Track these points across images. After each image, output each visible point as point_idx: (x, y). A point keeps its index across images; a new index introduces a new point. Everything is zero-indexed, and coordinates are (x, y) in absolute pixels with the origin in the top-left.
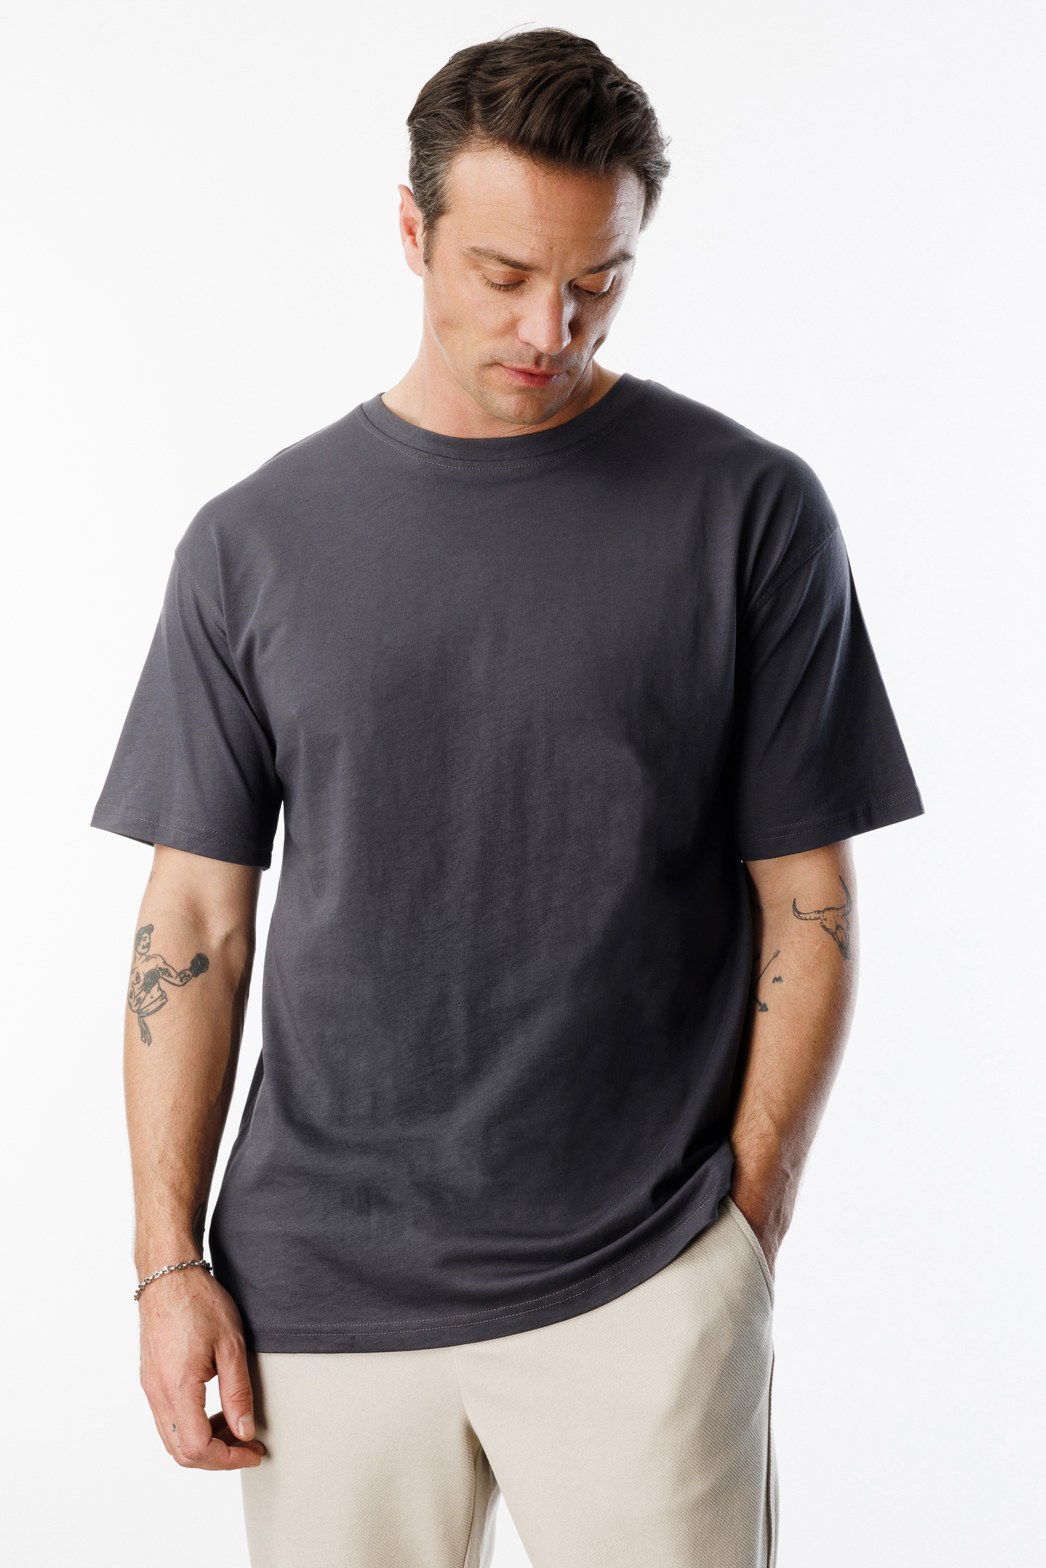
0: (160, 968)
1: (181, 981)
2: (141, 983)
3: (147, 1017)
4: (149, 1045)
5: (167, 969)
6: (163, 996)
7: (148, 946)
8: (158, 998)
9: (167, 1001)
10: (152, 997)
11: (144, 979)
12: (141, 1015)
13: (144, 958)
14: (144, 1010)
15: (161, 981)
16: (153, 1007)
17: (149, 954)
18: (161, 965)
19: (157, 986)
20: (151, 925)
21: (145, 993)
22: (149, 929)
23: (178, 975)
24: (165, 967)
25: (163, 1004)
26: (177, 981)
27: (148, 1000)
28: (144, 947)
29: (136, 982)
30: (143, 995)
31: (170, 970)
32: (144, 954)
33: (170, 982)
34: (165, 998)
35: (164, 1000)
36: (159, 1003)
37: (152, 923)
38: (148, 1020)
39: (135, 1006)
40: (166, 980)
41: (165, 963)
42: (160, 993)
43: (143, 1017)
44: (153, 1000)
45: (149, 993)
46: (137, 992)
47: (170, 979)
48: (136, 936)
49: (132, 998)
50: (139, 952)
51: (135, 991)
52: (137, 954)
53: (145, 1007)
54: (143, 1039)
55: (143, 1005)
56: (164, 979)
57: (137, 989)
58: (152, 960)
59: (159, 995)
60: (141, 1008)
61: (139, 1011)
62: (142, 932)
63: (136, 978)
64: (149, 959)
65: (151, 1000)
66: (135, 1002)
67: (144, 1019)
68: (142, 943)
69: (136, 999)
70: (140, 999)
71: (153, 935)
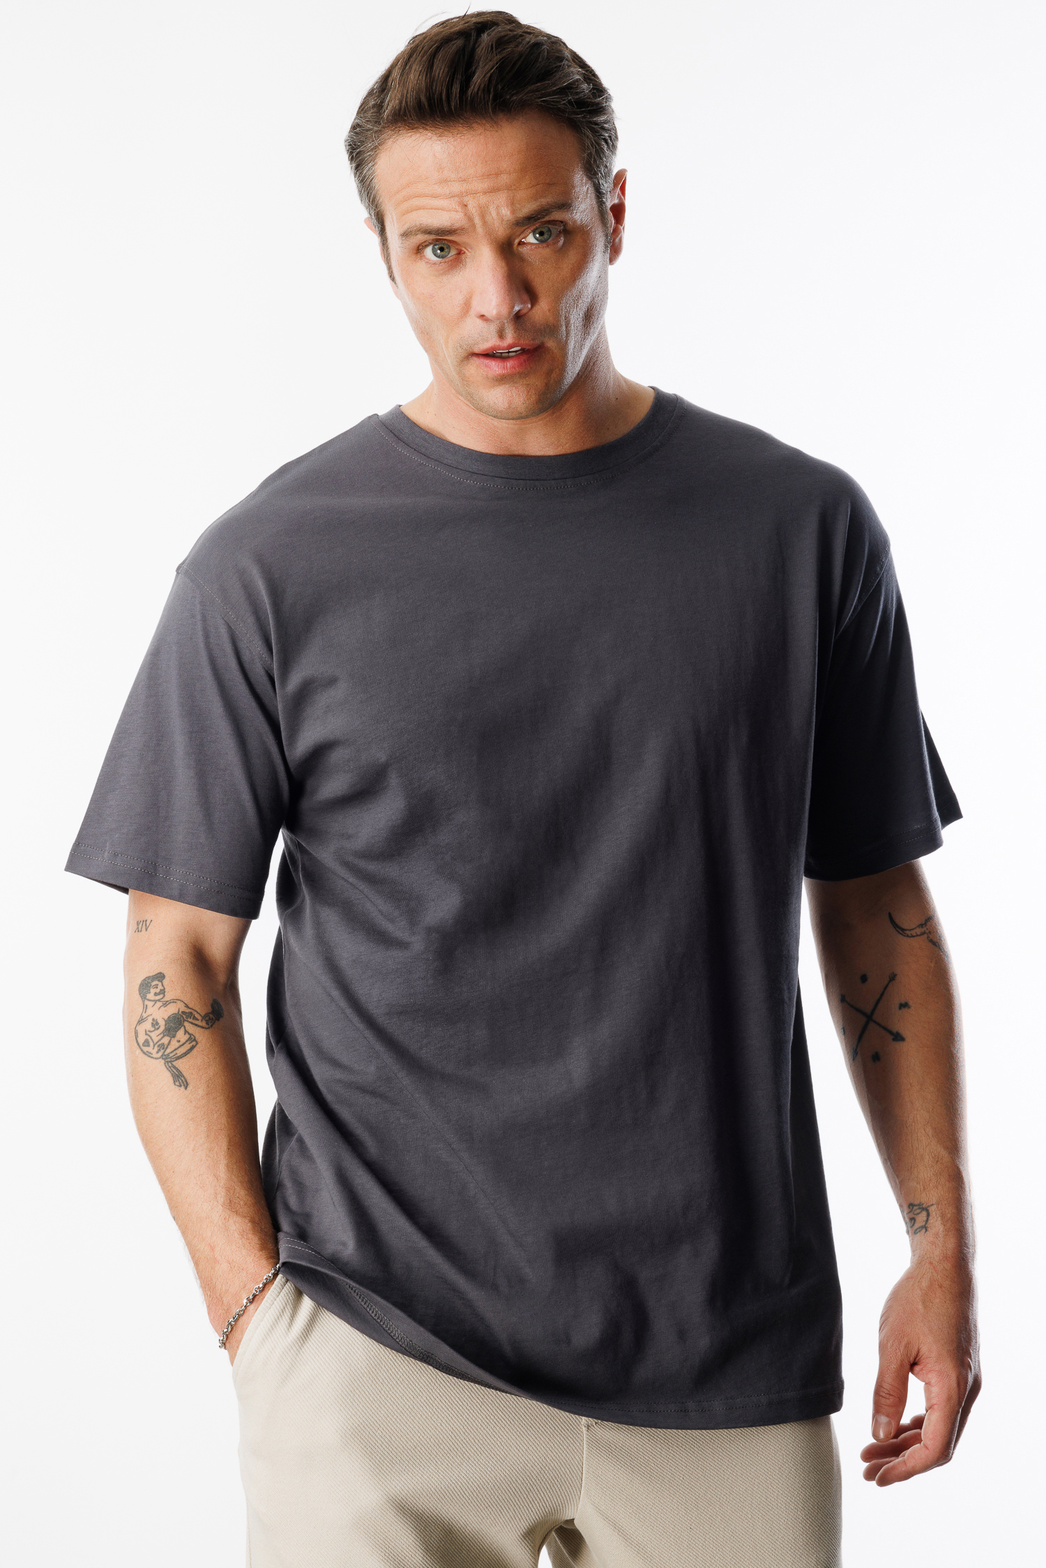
0: (183, 1012)
1: (207, 1023)
2: (162, 1028)
3: (176, 1062)
4: (186, 1088)
5: (191, 1013)
6: (192, 1039)
7: (163, 992)
8: (187, 1041)
9: (197, 1044)
10: (179, 1041)
11: (166, 1025)
12: (169, 1060)
13: (159, 1004)
14: (171, 1055)
15: (186, 1024)
16: (180, 1052)
17: (166, 999)
18: (183, 1009)
19: (182, 1029)
20: (161, 973)
21: (169, 1038)
22: (160, 977)
23: (204, 1018)
24: (188, 1010)
25: (192, 1048)
26: (204, 1024)
27: (174, 1044)
29: (153, 1029)
30: (166, 1040)
31: (193, 1015)
32: (159, 1000)
33: (196, 1025)
34: (195, 1040)
35: (194, 1043)
36: (188, 1046)
37: (161, 971)
38: (178, 1064)
39: (157, 1053)
40: (192, 1023)
41: (187, 1006)
42: (187, 1036)
43: (171, 1062)
44: (181, 1043)
45: (174, 1037)
46: (156, 1039)
47: (196, 1022)
48: (141, 985)
49: (149, 1046)
50: (148, 1000)
51: (153, 1038)
52: (146, 1002)
53: (171, 1052)
54: (177, 1083)
55: (168, 1051)
56: (190, 1022)
57: (155, 1036)
58: (171, 1004)
59: (186, 1039)
60: (166, 1053)
61: (164, 1057)
62: (150, 981)
63: (153, 1025)
64: (166, 1004)
65: (178, 1045)
66: (156, 1049)
67: (174, 1063)
68: (153, 991)
69: (156, 1046)
70: (163, 1044)
71: (166, 982)
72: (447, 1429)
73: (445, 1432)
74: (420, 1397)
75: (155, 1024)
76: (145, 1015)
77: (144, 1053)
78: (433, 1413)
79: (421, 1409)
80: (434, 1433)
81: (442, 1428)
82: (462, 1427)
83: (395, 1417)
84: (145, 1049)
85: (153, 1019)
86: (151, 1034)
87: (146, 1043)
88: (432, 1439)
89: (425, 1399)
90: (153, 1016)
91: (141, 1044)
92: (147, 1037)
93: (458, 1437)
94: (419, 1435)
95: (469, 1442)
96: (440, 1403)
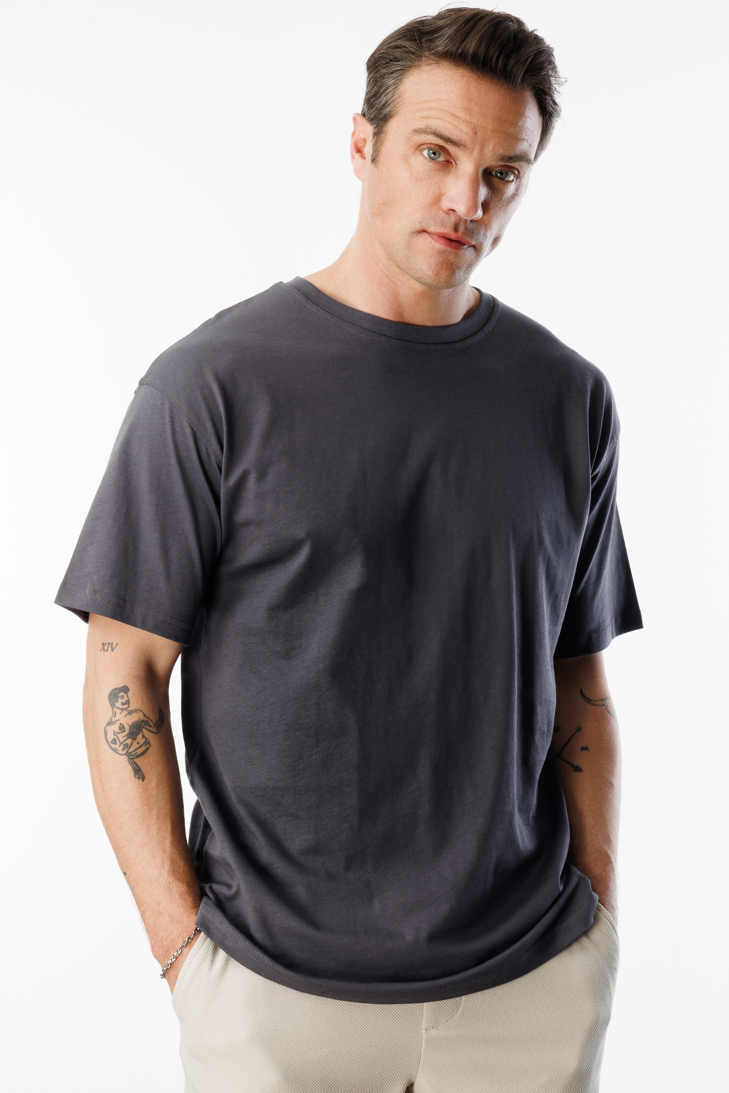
0: (142, 721)
1: (157, 730)
2: (127, 732)
3: (137, 759)
4: (143, 780)
5: (147, 721)
6: (147, 742)
7: (128, 702)
8: (144, 743)
9: (151, 746)
10: (138, 743)
11: (130, 730)
12: (131, 757)
13: (125, 712)
14: (133, 753)
15: (144, 730)
16: (139, 751)
17: (130, 709)
18: (142, 718)
19: (141, 734)
20: (125, 686)
21: (132, 740)
22: (125, 689)
23: (155, 724)
24: (145, 719)
25: (147, 750)
26: (155, 730)
27: (136, 745)
28: (123, 704)
29: (120, 731)
30: (129, 741)
31: (150, 721)
32: (125, 709)
33: (150, 731)
34: (149, 743)
35: (148, 746)
36: (144, 748)
38: (138, 761)
39: (123, 750)
40: (148, 730)
41: (145, 716)
42: (144, 740)
43: (133, 759)
44: (140, 745)
45: (135, 740)
46: (122, 740)
47: (151, 729)
48: (110, 695)
49: (116, 744)
50: (117, 708)
51: (120, 738)
52: (115, 709)
53: (134, 751)
54: (137, 776)
55: (131, 750)
56: (146, 728)
57: (122, 737)
58: (134, 714)
59: (143, 742)
60: (129, 752)
61: (128, 754)
62: (117, 692)
63: (120, 728)
64: (130, 713)
65: (138, 746)
66: (122, 747)
67: (135, 760)
68: (120, 701)
69: (122, 745)
70: (127, 744)
71: (130, 694)
72: (326, 1037)
73: (325, 1040)
74: (306, 1017)
75: (122, 728)
76: (114, 720)
77: (111, 748)
78: (316, 1027)
79: (308, 1025)
80: (317, 1041)
81: (323, 1037)
82: (337, 1035)
83: (289, 1032)
84: (113, 746)
85: (121, 724)
86: (119, 735)
87: (114, 741)
88: (316, 1046)
89: (310, 1017)
90: (121, 721)
91: (110, 742)
92: (115, 737)
93: (335, 1043)
94: (307, 1043)
95: (343, 1045)
96: (321, 1019)
